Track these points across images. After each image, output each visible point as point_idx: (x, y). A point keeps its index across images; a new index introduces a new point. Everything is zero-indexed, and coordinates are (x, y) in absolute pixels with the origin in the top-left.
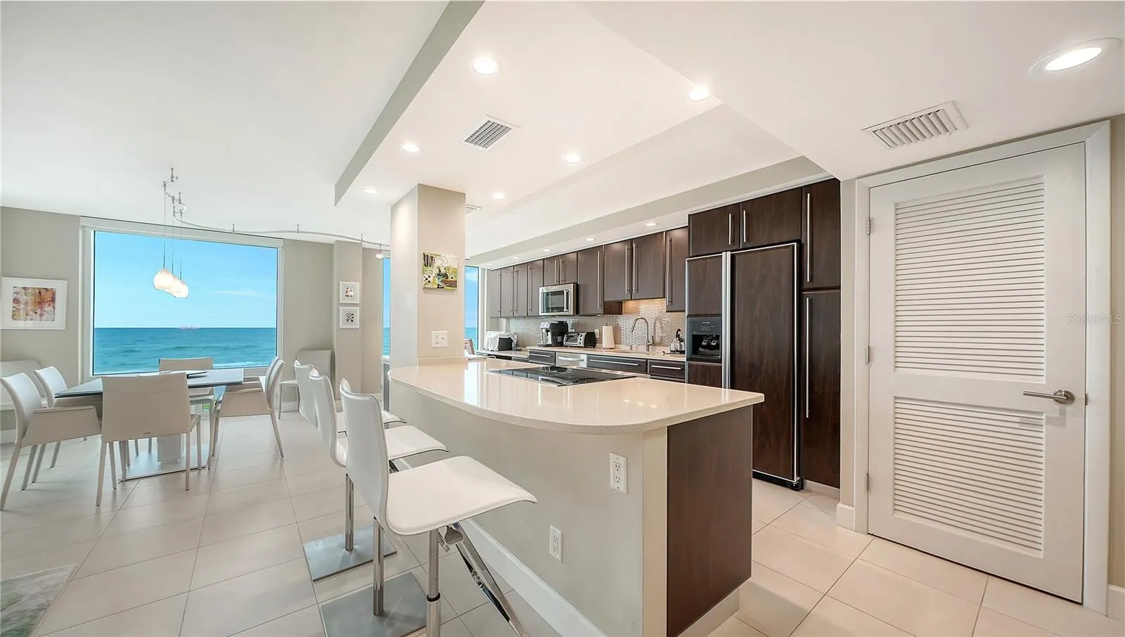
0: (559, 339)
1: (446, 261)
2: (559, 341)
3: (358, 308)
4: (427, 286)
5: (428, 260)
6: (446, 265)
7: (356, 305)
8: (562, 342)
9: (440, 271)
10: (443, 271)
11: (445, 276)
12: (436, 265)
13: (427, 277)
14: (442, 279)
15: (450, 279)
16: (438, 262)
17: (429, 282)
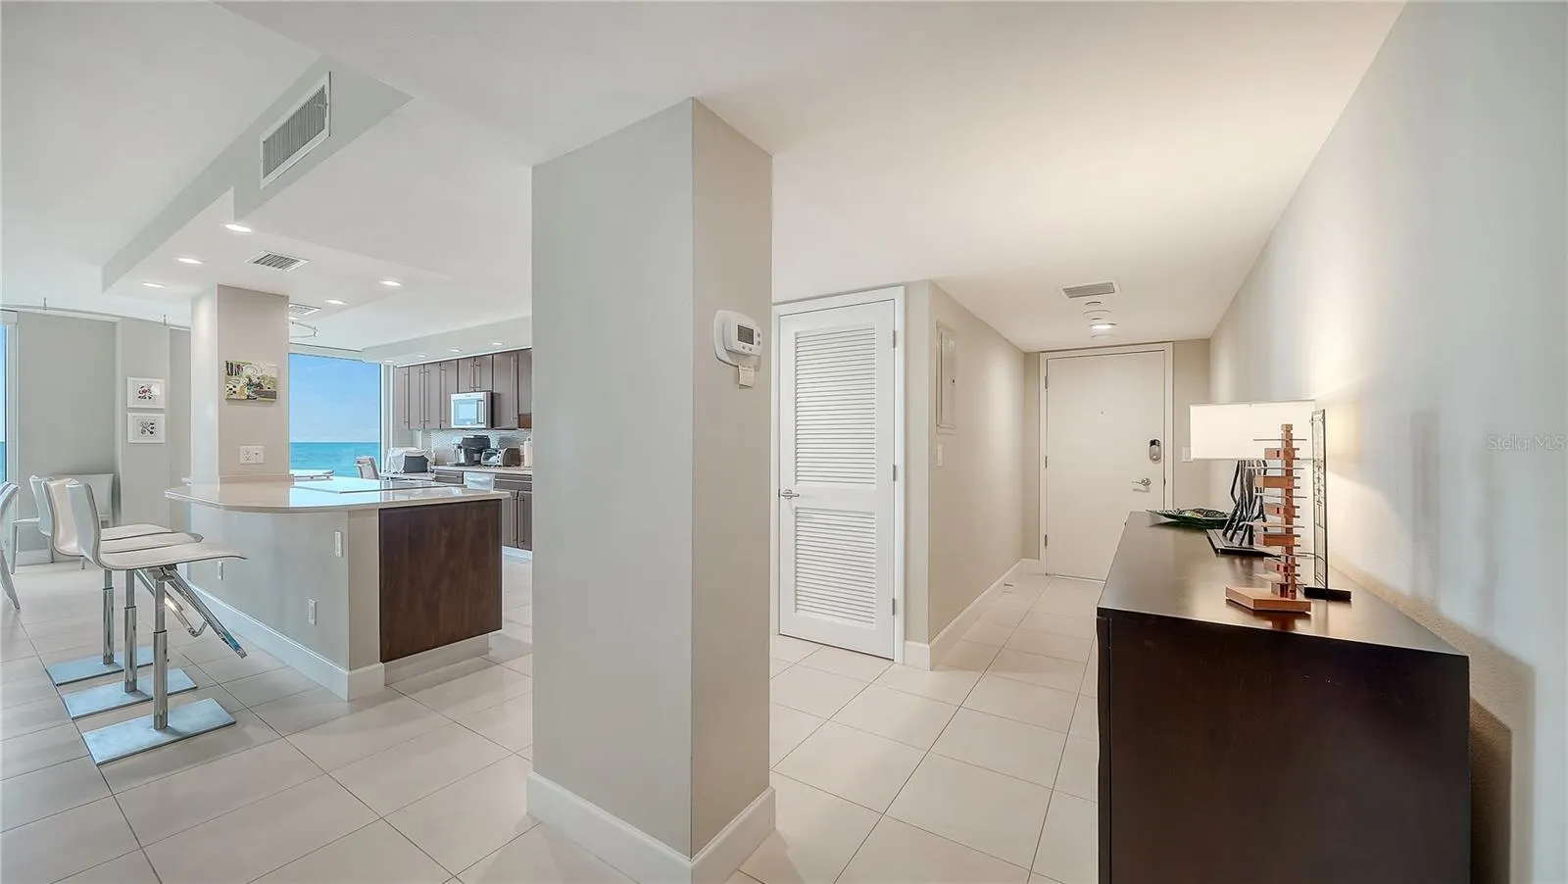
0: (476, 456)
1: (258, 368)
2: (476, 459)
3: (163, 415)
4: (232, 397)
5: (232, 369)
6: (259, 375)
7: (160, 410)
8: (480, 461)
9: (250, 380)
10: (255, 380)
11: (259, 385)
12: (244, 374)
13: (231, 387)
14: (253, 389)
15: (267, 389)
16: (247, 371)
17: (235, 392)
